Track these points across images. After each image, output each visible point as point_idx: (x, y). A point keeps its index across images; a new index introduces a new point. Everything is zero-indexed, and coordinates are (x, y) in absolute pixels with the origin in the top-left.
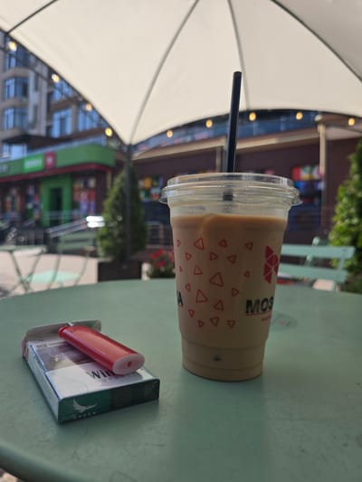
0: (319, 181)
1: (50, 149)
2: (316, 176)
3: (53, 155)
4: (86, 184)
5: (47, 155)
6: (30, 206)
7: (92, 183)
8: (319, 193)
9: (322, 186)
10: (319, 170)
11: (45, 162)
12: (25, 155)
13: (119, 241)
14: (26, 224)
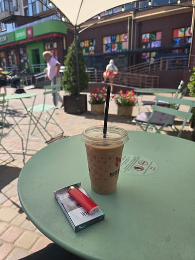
0: (189, 37)
1: (28, 25)
2: (187, 34)
3: (31, 28)
4: (52, 46)
5: (27, 29)
6: (22, 61)
7: (55, 45)
8: (188, 46)
9: (190, 41)
10: (190, 30)
11: (27, 33)
12: (15, 29)
13: (74, 84)
14: (22, 72)
